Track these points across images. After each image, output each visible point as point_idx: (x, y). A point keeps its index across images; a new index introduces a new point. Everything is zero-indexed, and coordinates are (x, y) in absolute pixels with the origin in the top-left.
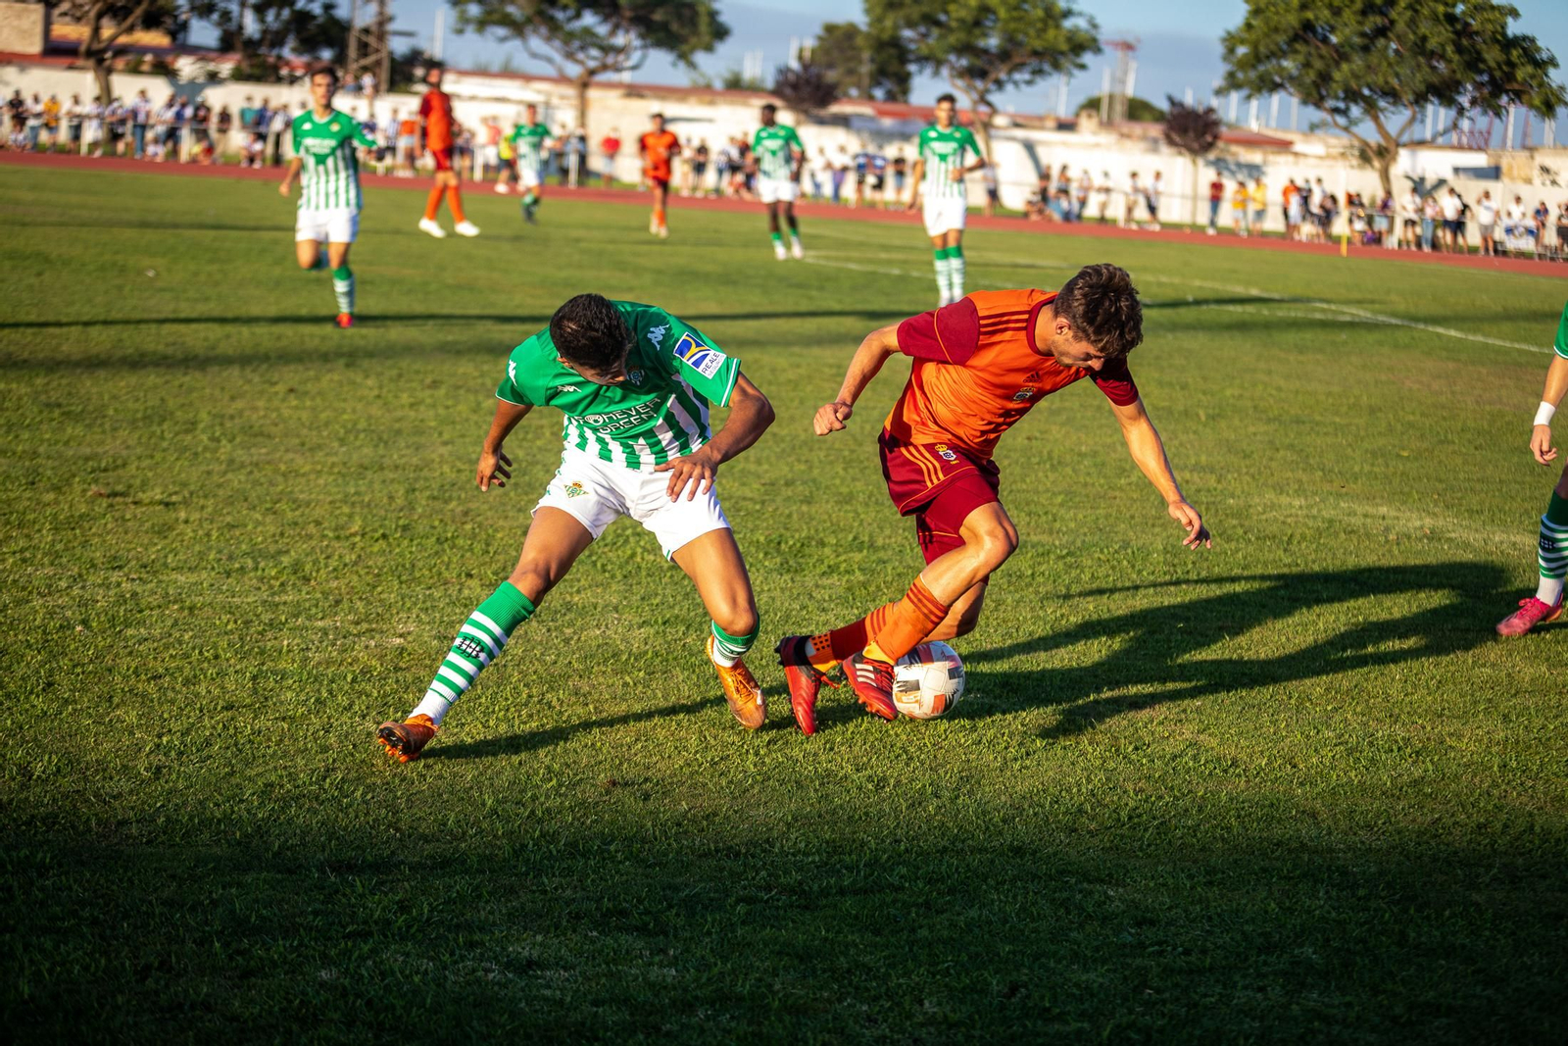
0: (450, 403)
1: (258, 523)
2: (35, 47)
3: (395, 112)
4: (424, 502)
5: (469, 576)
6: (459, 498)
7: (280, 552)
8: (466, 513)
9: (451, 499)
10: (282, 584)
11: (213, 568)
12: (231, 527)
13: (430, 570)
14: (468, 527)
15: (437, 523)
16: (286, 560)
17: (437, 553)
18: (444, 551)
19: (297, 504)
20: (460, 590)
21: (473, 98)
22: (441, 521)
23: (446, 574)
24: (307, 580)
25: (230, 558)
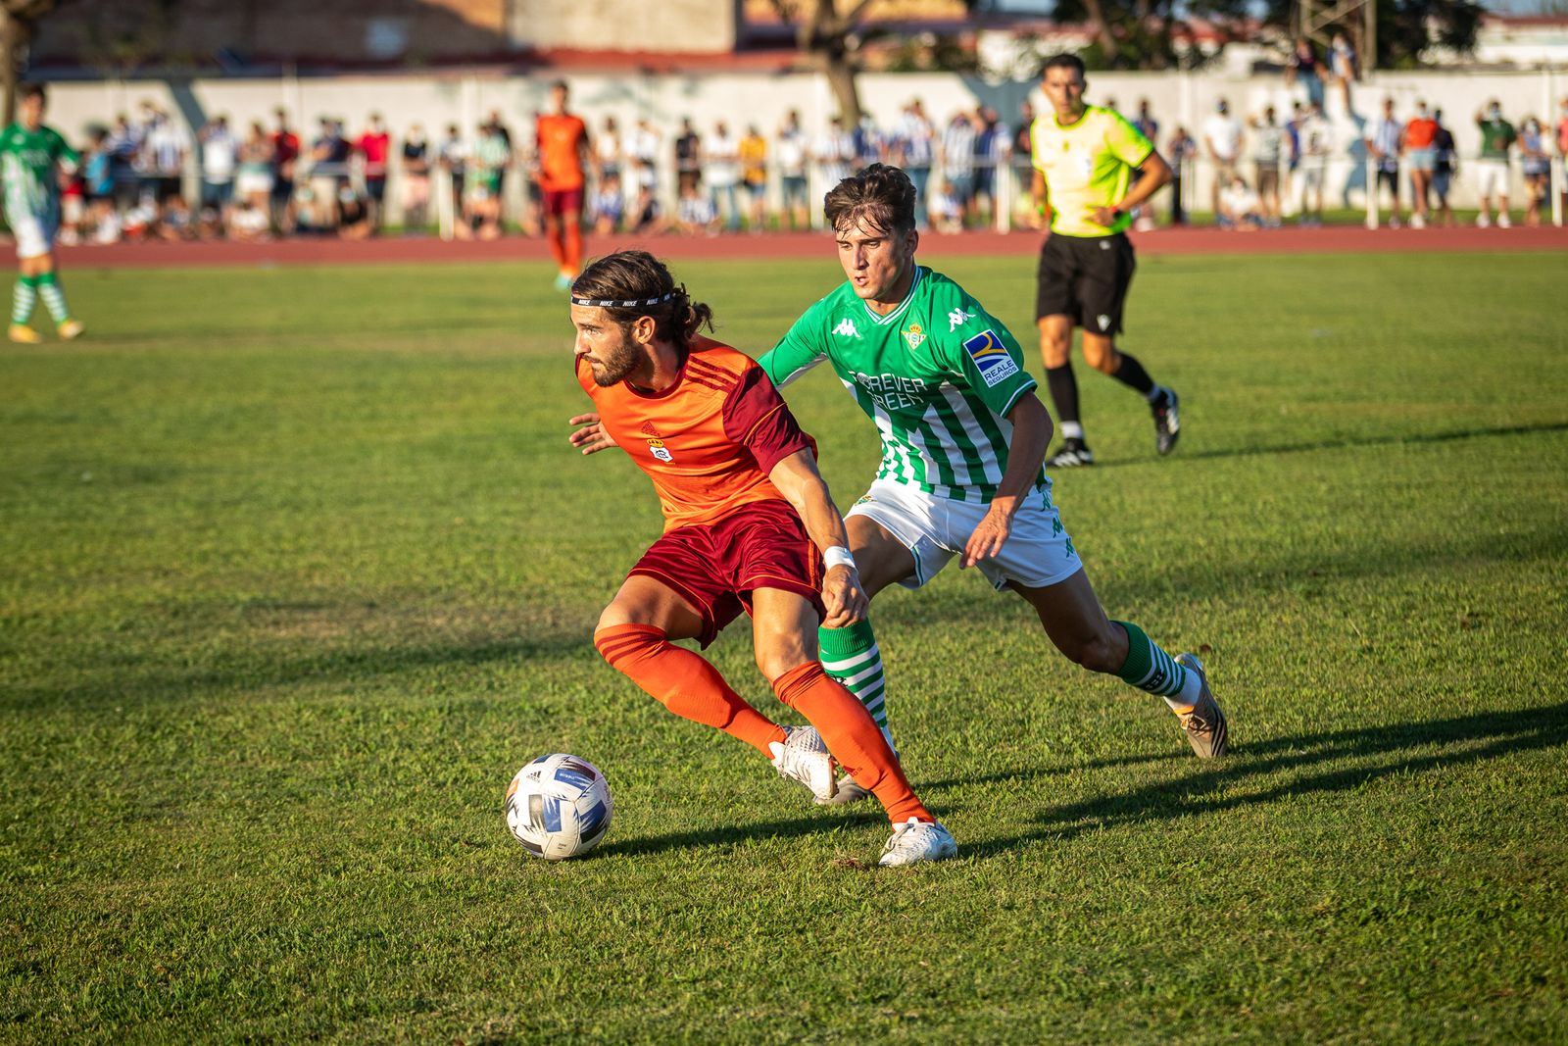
0: (1503, 654)
1: (1143, 902)
2: (718, 37)
3: (1389, 105)
4: (1454, 846)
5: (1538, 980)
6: (1522, 834)
7: (1183, 955)
8: (1534, 862)
9: (1505, 836)
10: (1187, 1015)
11: (1059, 992)
12: (1090, 912)
13: (1466, 975)
14: (1538, 888)
15: (1478, 884)
16: (1194, 969)
17: (1478, 941)
18: (1491, 935)
19: (1214, 863)
20: (1521, 1009)
21: (1539, 67)
22: (1487, 879)
23: (1496, 980)
24: (1233, 1004)
25: (1091, 970)
